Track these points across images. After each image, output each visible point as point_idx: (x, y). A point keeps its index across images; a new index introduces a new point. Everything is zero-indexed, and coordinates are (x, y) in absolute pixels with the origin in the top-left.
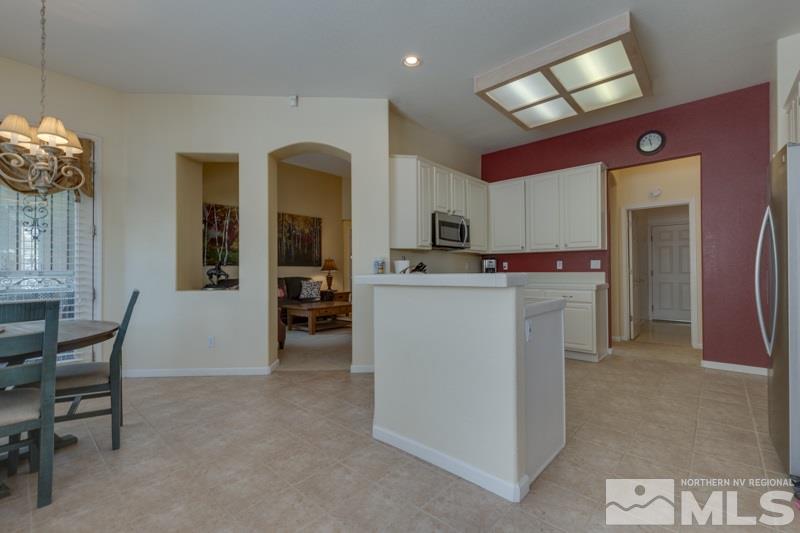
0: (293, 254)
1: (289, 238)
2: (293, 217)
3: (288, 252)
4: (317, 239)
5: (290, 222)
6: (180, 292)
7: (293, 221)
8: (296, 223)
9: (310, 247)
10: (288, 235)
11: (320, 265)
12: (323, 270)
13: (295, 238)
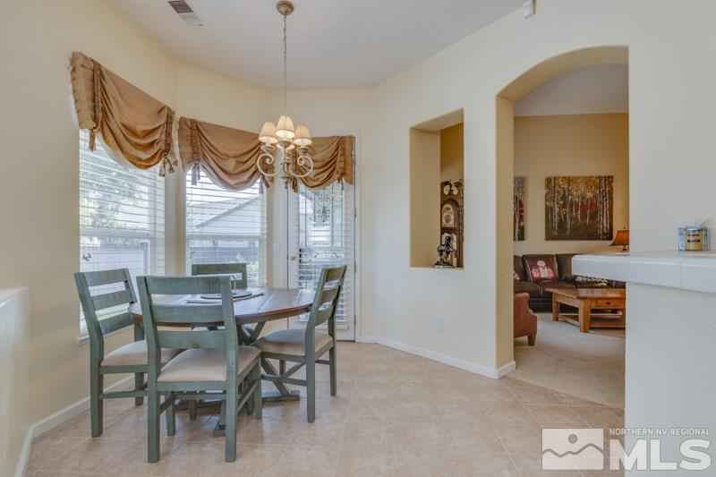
0: (569, 226)
1: (564, 206)
2: (569, 180)
3: (562, 225)
4: (606, 204)
5: (566, 186)
6: (414, 269)
7: (569, 184)
8: (573, 187)
9: (594, 216)
10: (562, 202)
11: (611, 238)
12: (613, 245)
13: (571, 206)
